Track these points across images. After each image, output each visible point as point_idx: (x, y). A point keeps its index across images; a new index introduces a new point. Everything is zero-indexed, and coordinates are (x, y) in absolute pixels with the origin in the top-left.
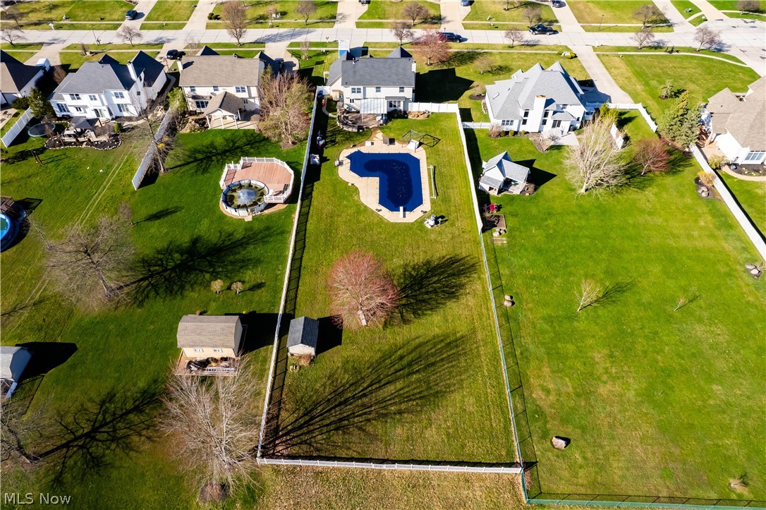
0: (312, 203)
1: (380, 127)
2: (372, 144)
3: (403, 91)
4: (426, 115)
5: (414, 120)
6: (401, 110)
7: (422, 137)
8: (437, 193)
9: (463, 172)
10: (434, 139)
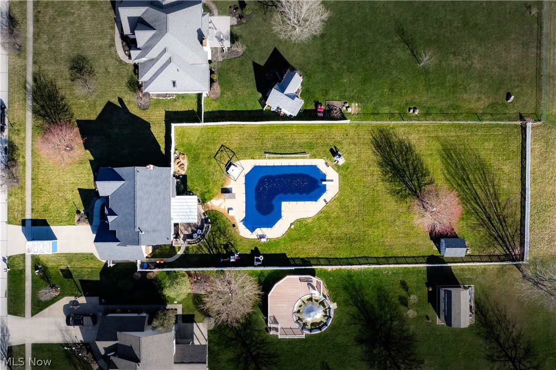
2: (230, 209)
5: (188, 168)
6: (177, 183)
7: (219, 162)
8: (302, 153)
9: (272, 128)
10: (222, 151)
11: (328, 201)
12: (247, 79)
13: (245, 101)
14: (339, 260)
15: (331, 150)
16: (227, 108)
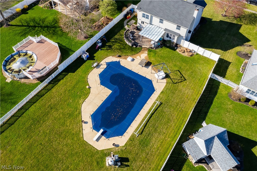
0: (52, 89)
1: (150, 50)
2: (133, 60)
3: (179, 29)
4: (191, 54)
5: (179, 54)
6: (173, 43)
7: (173, 71)
8: (142, 131)
9: (181, 122)
10: (181, 77)
11: (83, 124)
12: (241, 128)
13: (218, 115)
14: (32, 103)
15: (127, 160)
16: (217, 99)
